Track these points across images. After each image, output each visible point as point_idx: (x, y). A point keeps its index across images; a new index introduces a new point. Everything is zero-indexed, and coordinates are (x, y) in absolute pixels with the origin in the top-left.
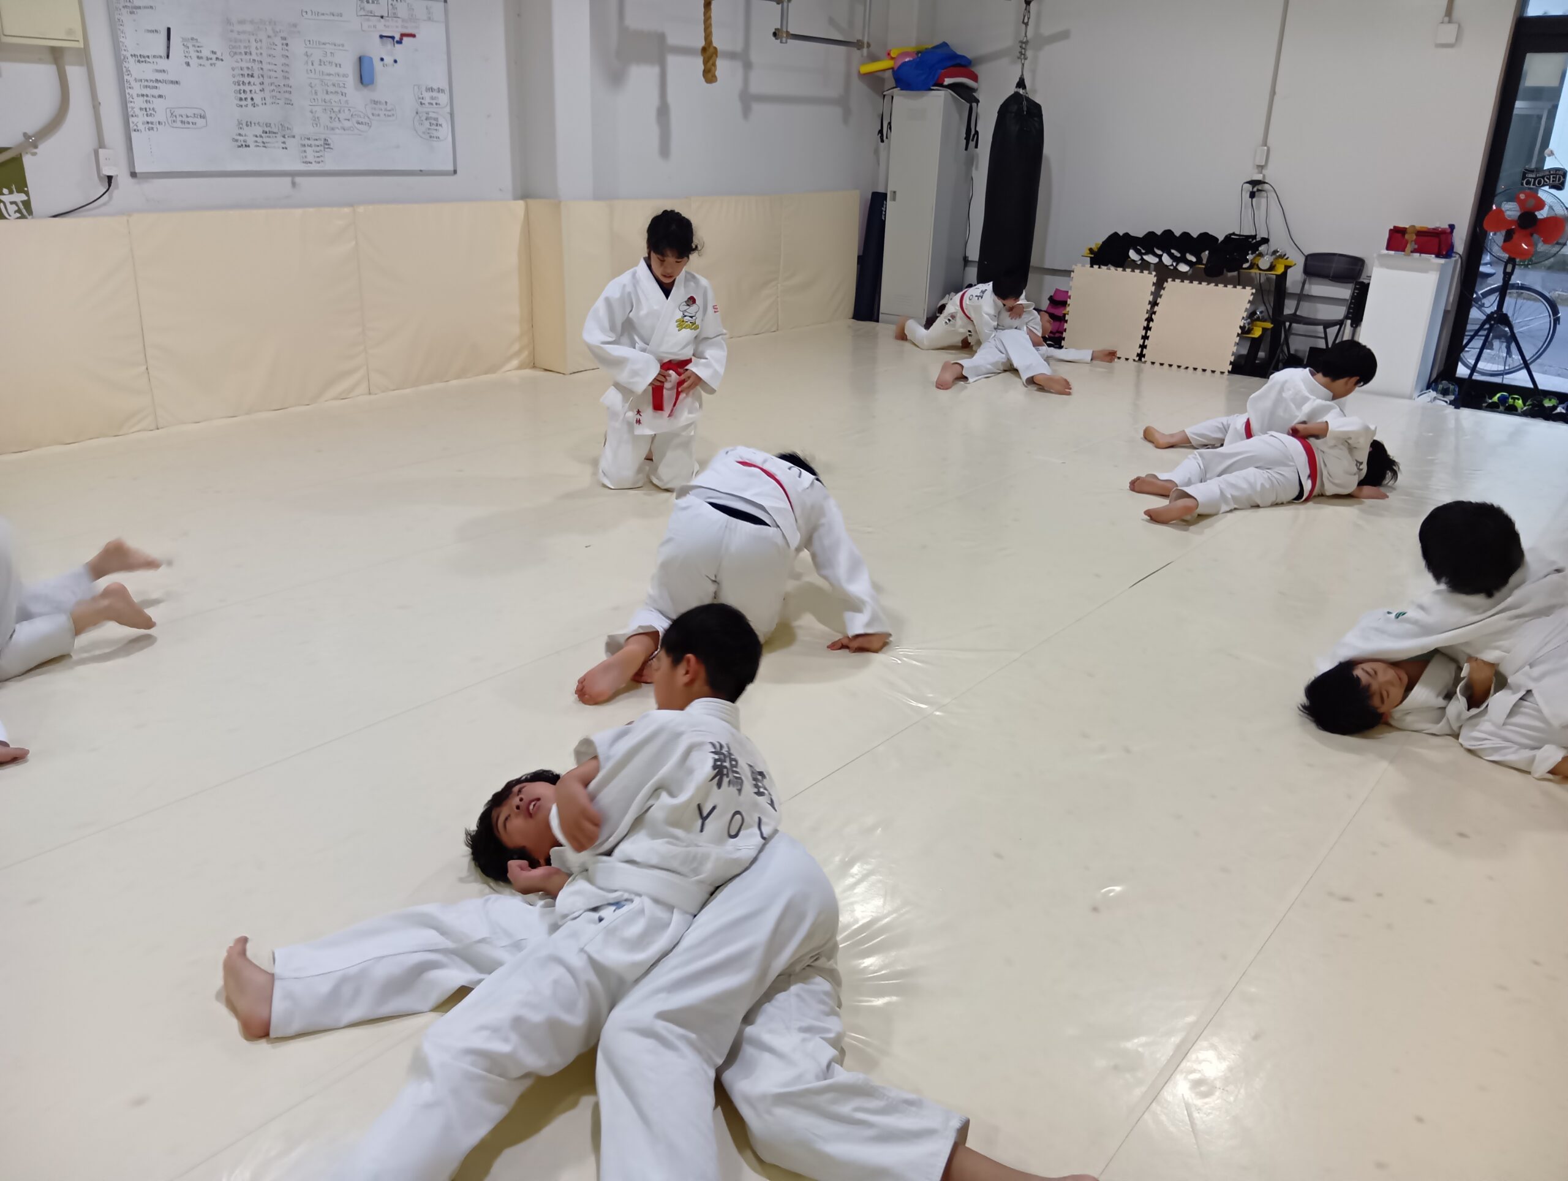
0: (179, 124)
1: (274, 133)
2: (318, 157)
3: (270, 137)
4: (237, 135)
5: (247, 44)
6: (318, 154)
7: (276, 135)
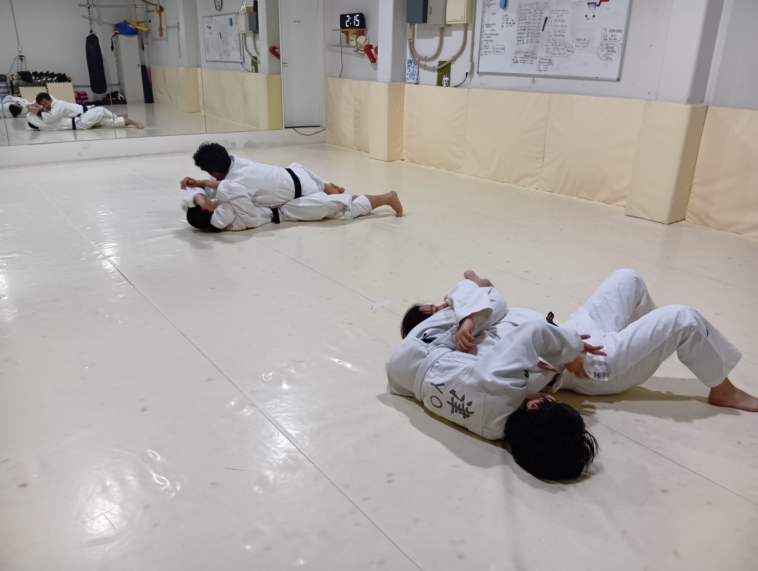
0: (495, 51)
1: (529, 56)
2: (545, 68)
3: (526, 58)
4: (514, 57)
5: (525, 15)
6: (546, 67)
7: (529, 57)
